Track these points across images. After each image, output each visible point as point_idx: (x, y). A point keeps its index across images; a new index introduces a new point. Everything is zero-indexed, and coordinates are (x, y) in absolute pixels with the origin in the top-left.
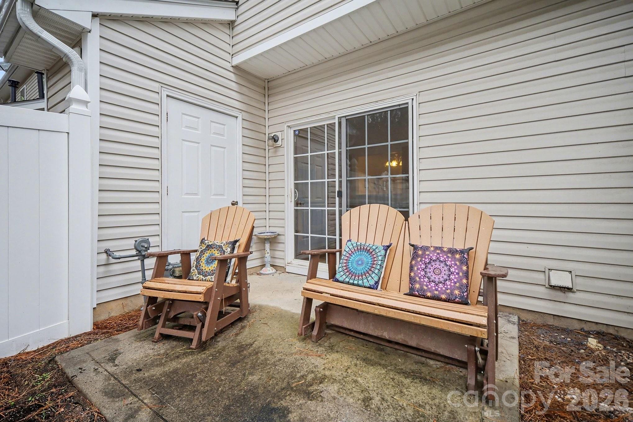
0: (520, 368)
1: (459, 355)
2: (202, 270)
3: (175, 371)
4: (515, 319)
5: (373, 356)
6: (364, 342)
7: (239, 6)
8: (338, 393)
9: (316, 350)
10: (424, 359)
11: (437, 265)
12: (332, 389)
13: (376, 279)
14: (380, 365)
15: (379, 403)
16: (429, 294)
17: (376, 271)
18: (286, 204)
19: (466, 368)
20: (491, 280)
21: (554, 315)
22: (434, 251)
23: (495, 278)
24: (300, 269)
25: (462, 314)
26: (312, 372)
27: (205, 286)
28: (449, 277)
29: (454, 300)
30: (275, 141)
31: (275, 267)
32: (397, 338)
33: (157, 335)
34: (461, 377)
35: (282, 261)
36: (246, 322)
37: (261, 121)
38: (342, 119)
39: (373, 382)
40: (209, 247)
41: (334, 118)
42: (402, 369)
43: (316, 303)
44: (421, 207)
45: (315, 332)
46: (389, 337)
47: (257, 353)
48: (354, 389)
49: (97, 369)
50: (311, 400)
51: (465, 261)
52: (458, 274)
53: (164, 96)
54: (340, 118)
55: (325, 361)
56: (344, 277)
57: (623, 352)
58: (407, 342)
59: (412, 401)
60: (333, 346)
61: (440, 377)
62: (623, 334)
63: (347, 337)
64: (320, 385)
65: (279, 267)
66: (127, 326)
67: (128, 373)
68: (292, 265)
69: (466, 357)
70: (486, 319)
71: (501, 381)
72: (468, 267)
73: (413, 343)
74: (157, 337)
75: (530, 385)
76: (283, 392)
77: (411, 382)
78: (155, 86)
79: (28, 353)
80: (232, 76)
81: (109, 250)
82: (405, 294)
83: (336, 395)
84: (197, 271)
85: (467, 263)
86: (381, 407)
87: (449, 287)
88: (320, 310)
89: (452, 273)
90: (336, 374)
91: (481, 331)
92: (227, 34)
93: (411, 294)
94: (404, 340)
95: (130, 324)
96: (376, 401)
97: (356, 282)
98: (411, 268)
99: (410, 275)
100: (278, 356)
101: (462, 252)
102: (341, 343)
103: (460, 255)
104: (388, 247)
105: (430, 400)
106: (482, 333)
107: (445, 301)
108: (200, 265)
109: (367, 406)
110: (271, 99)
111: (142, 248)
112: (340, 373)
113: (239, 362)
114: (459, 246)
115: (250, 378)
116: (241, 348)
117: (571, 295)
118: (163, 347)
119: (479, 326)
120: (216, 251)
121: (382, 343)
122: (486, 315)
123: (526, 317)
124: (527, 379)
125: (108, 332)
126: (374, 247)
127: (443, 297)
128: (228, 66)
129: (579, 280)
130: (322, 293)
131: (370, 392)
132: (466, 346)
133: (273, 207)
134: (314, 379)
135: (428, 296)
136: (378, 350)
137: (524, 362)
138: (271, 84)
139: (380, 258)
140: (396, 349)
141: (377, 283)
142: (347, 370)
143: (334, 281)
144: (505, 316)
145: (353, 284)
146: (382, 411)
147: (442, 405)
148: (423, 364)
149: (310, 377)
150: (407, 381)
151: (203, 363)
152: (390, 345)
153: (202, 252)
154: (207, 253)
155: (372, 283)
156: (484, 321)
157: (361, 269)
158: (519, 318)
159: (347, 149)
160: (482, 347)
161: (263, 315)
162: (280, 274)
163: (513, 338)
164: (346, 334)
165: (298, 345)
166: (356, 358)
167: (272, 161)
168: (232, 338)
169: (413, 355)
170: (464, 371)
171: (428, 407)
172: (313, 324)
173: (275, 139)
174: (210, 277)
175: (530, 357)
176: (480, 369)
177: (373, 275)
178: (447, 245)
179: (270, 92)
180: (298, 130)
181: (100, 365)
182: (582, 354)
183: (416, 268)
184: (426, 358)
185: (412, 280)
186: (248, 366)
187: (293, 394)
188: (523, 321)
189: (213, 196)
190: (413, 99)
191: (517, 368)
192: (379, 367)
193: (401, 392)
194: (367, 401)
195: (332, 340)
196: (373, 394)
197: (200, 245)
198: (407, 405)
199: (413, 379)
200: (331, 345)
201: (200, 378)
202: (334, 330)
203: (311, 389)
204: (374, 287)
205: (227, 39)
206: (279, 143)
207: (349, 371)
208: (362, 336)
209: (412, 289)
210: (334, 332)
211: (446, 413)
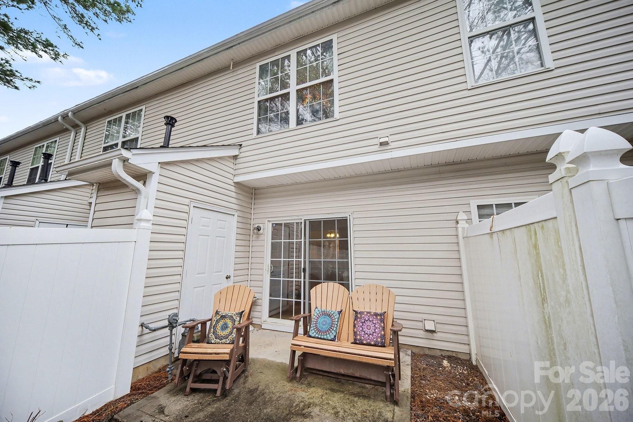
0: (411, 383)
1: (382, 379)
2: (219, 335)
3: (212, 414)
4: (409, 352)
5: (335, 386)
6: (329, 378)
7: (242, 147)
8: (320, 412)
9: (301, 387)
10: (363, 385)
11: (368, 323)
12: (316, 410)
13: (335, 334)
14: (340, 391)
15: (343, 414)
16: (365, 342)
17: (335, 329)
18: (264, 275)
19: (385, 387)
20: (395, 333)
21: (428, 348)
22: (367, 315)
23: (397, 332)
24: (273, 325)
25: (382, 353)
26: (302, 402)
27: (229, 348)
28: (375, 330)
29: (378, 344)
30: (258, 231)
31: (253, 325)
32: (348, 372)
33: (188, 389)
34: (383, 392)
35: (259, 320)
36: (247, 372)
37: (248, 216)
38: (307, 221)
39: (338, 402)
40: (223, 317)
41: (301, 219)
42: (352, 392)
43: (298, 353)
44: (356, 281)
45: (298, 375)
46: (344, 373)
47: (263, 394)
48: (328, 408)
49: (155, 420)
50: (306, 418)
51: (382, 321)
52: (379, 328)
53: (192, 207)
54: (305, 221)
55: (308, 394)
56: (315, 333)
57: (459, 367)
58: (354, 374)
59: (360, 409)
60: (310, 383)
61: (373, 393)
62: (460, 356)
63: (317, 375)
64: (309, 409)
65: (256, 325)
66: (155, 386)
67: (179, 419)
68: (267, 323)
69: (385, 379)
70: (393, 355)
71: (402, 391)
72: (384, 324)
73: (357, 375)
74: (188, 391)
75: (416, 392)
76: (289, 416)
77: (358, 399)
78: (187, 201)
79: (87, 416)
80: (233, 189)
81: (143, 323)
82: (352, 343)
83: (319, 413)
84: (214, 336)
85: (384, 322)
86: (345, 416)
87: (375, 337)
88: (301, 358)
89: (376, 328)
90: (317, 401)
91: (392, 362)
92: (232, 162)
93: (355, 343)
94: (353, 373)
95: (157, 384)
96: (341, 413)
97: (322, 337)
98: (354, 326)
99: (354, 330)
100: (278, 394)
101: (381, 315)
102: (314, 381)
103: (380, 317)
104: (341, 312)
105: (368, 408)
106: (392, 363)
107: (373, 345)
108: (217, 331)
109: (337, 417)
110: (256, 201)
111: (173, 321)
112: (318, 400)
113: (253, 402)
114: (379, 311)
115: (265, 411)
116: (251, 392)
117: (435, 334)
118: (195, 399)
119: (390, 359)
120: (228, 320)
121: (339, 377)
122: (394, 353)
123: (416, 350)
124: (414, 388)
125: (143, 393)
126: (332, 313)
127: (373, 343)
128: (231, 182)
129: (438, 325)
130: (301, 346)
131: (337, 408)
132: (385, 372)
133: (253, 277)
134: (304, 406)
135: (364, 343)
136: (337, 382)
137: (413, 379)
138: (257, 191)
139: (336, 320)
140: (348, 380)
141: (335, 336)
142: (322, 397)
143: (308, 337)
144: (405, 351)
145: (321, 338)
146: (345, 418)
147: (375, 410)
148: (363, 387)
149: (302, 405)
150: (356, 399)
151: (229, 405)
152: (345, 378)
153: (218, 321)
154: (221, 322)
155: (333, 337)
156: (392, 356)
157: (325, 328)
158: (411, 351)
159: (310, 240)
160: (393, 373)
161: (257, 366)
162: (257, 330)
163: (408, 365)
164: (317, 374)
165: (288, 386)
166: (326, 389)
167: (255, 243)
168: (242, 386)
169: (357, 383)
170: (384, 388)
171: (368, 412)
172: (297, 368)
173: (259, 229)
174: (225, 340)
175: (416, 376)
176: (392, 386)
177: (333, 332)
178: (373, 311)
179: (256, 196)
180: (275, 224)
181: (155, 417)
182: (440, 370)
183: (357, 326)
184: (364, 383)
185: (355, 333)
186: (261, 404)
187: (294, 417)
188: (414, 353)
189: (214, 273)
190: (350, 215)
191: (410, 383)
192: (340, 393)
193: (354, 406)
194: (337, 413)
195: (308, 379)
196: (339, 409)
197: (216, 316)
198: (357, 412)
199: (359, 397)
200: (308, 383)
201: (232, 416)
202: (308, 372)
203: (304, 412)
204: (333, 340)
205: (232, 165)
206: (261, 231)
207: (323, 398)
208: (326, 374)
209: (355, 339)
210: (308, 373)
211: (377, 413)
